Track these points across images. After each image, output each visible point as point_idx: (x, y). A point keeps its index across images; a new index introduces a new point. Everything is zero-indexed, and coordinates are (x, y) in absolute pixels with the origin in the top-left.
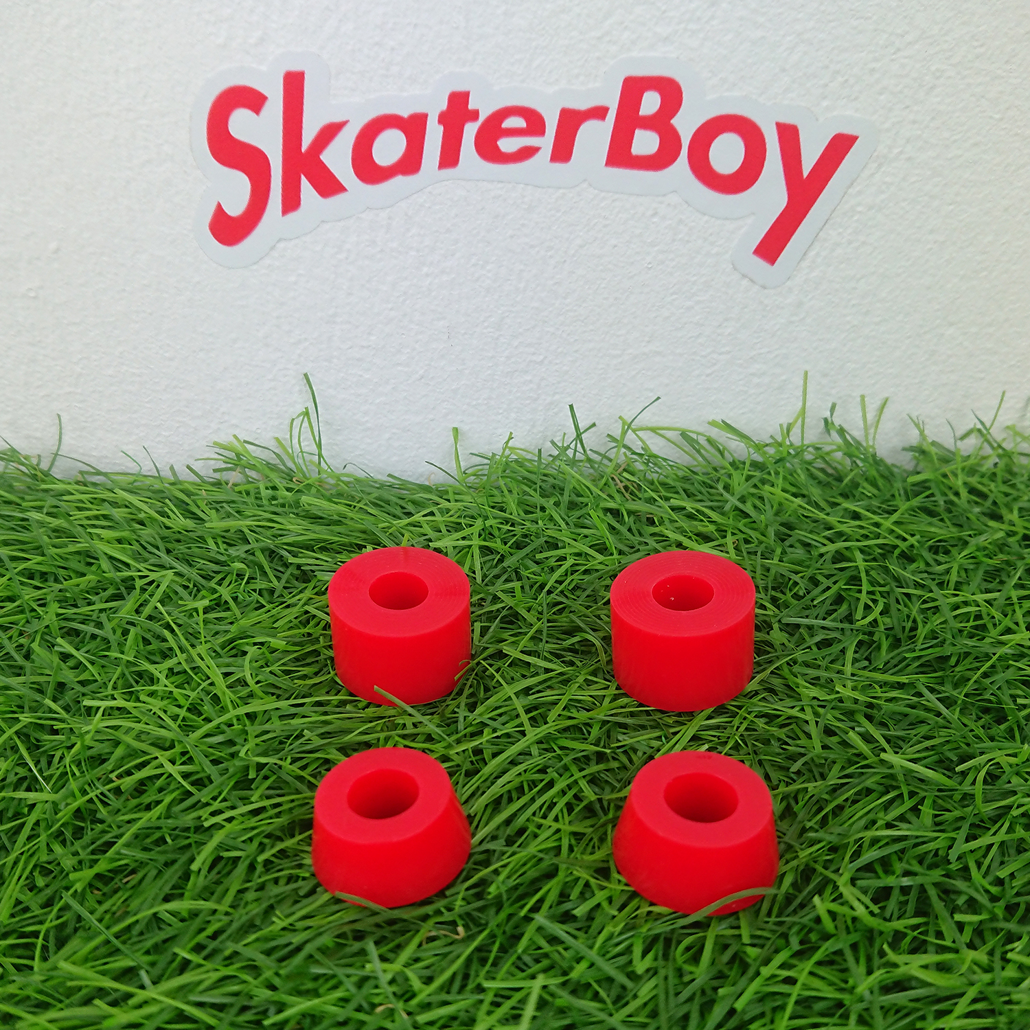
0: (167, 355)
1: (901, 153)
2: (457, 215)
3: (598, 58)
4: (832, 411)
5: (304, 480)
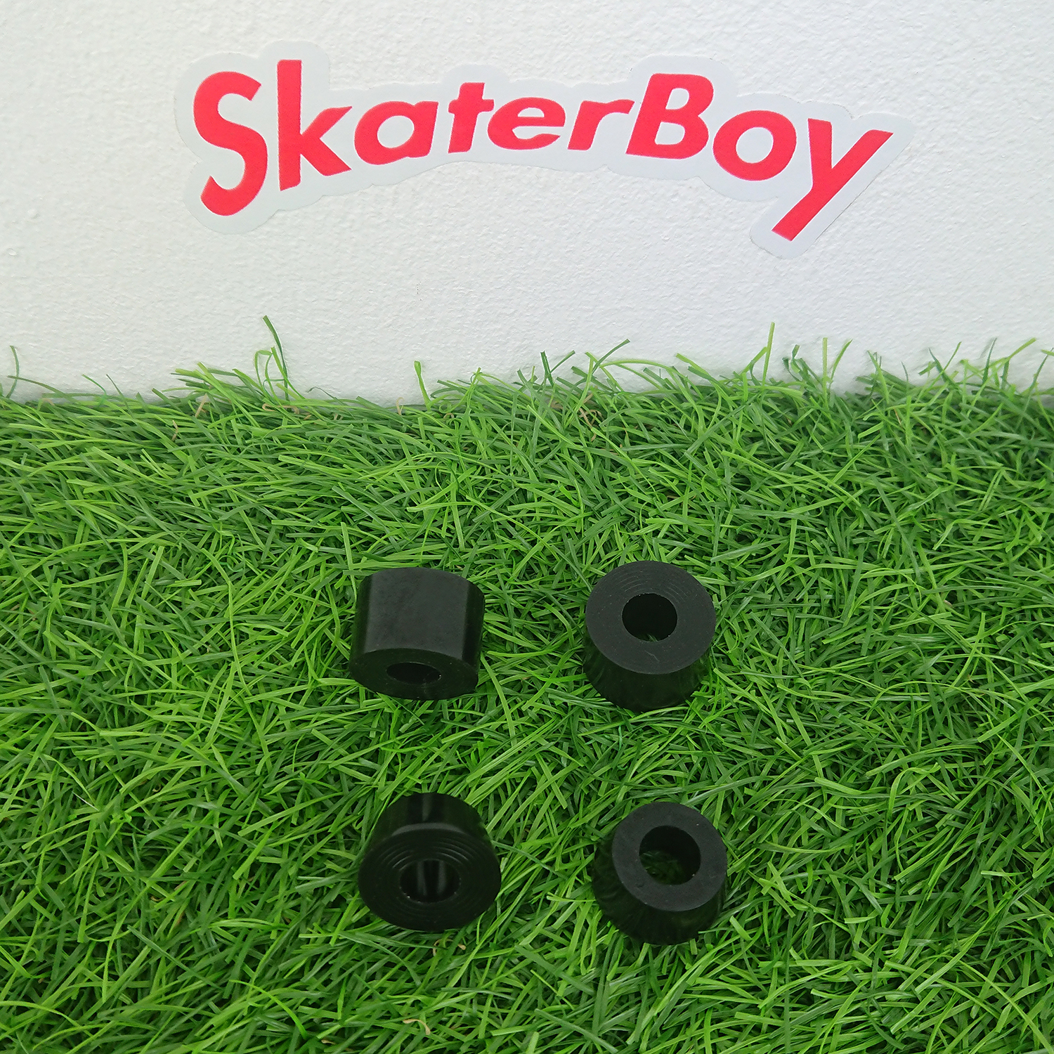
3: (626, 56)
4: (795, 352)
5: (273, 406)
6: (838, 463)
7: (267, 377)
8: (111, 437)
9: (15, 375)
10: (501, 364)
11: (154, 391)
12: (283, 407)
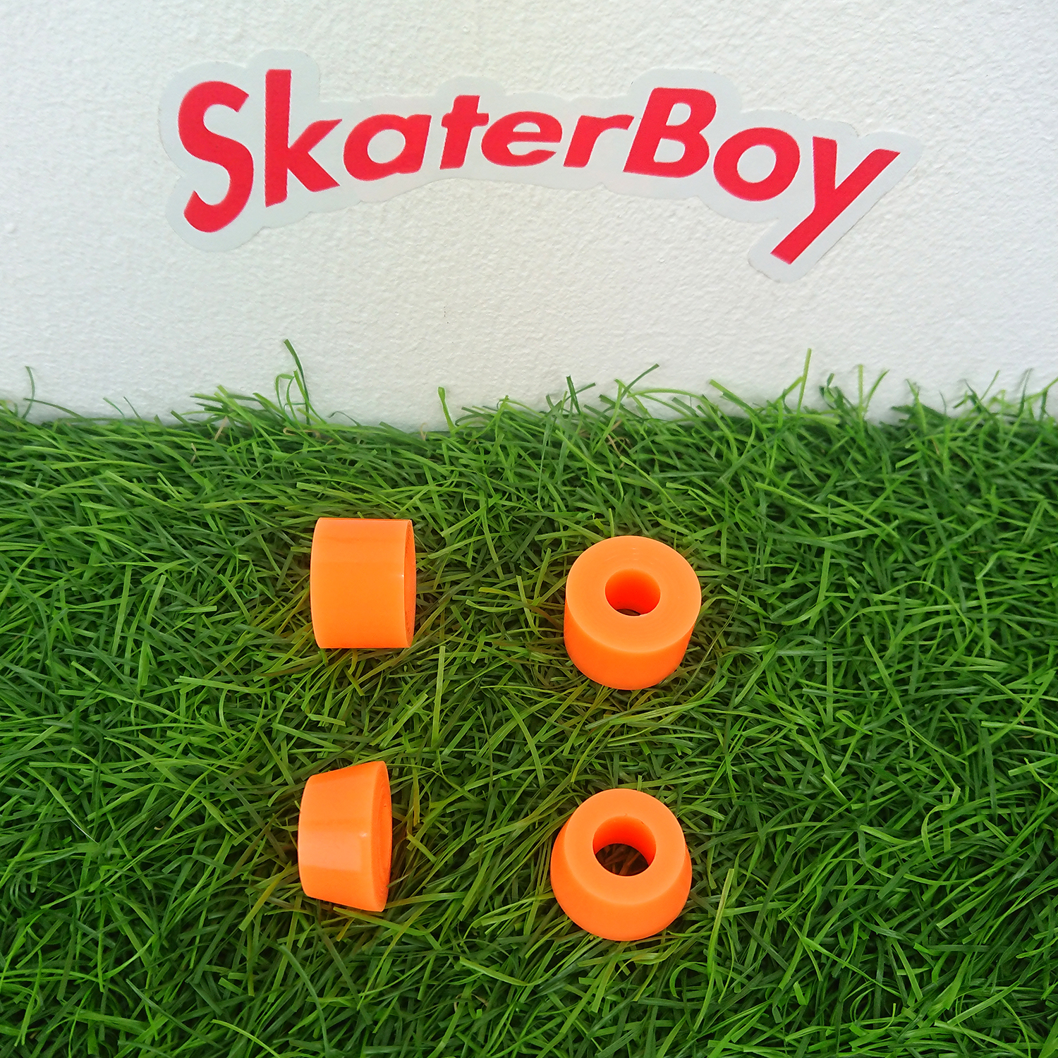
0: (143, 325)
1: (941, 168)
2: (458, 210)
3: (626, 69)
4: (829, 381)
5: (295, 430)
6: (875, 493)
7: (288, 401)
8: (127, 459)
9: (30, 397)
10: (528, 391)
11: (173, 413)
12: (304, 431)
